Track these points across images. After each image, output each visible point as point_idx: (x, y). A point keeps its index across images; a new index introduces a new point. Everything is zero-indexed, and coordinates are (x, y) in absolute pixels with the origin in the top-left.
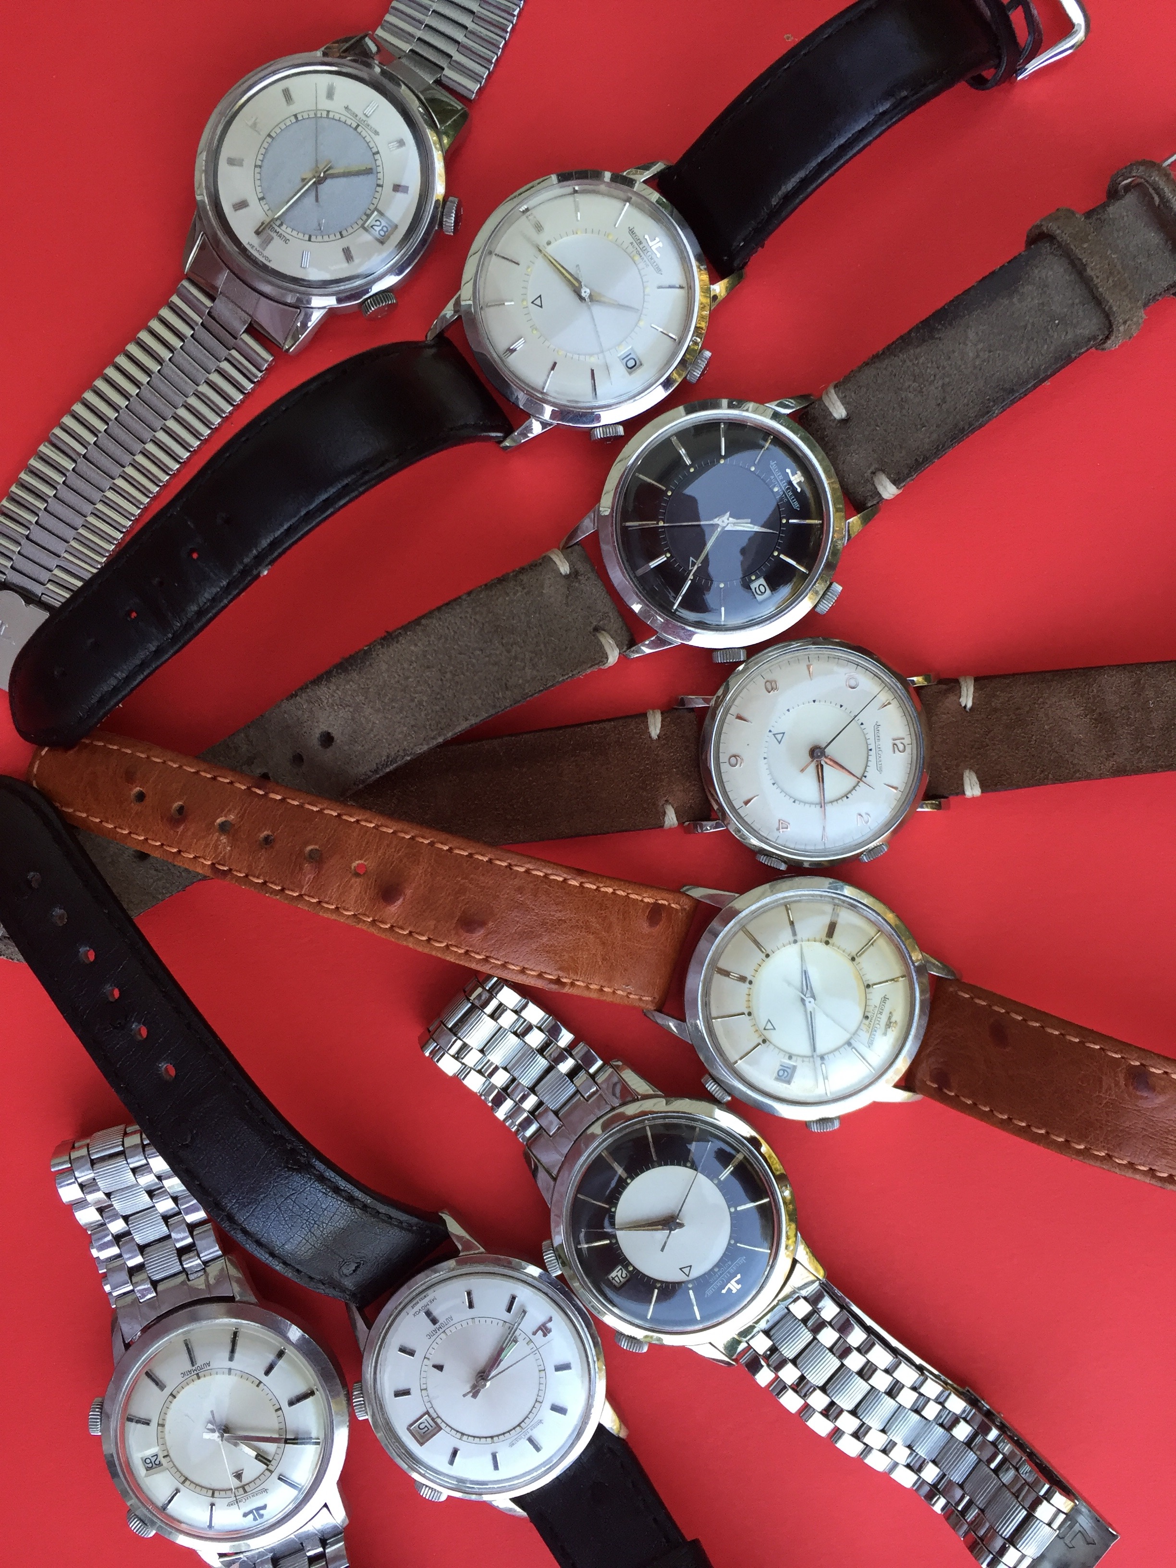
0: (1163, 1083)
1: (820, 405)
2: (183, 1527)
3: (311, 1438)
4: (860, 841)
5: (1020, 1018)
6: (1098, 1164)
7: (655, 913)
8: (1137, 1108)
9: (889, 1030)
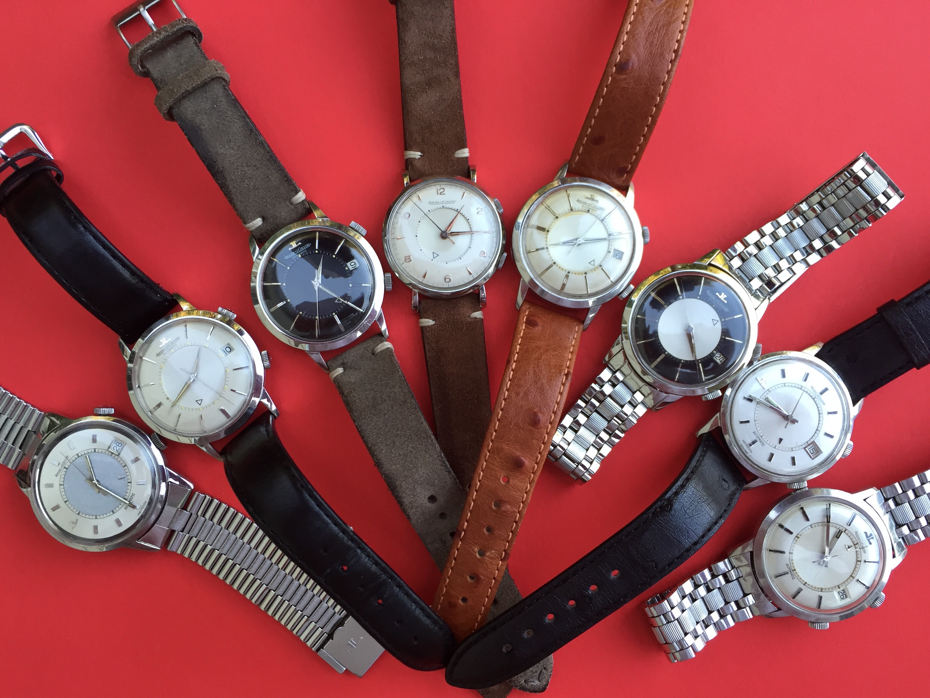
0: (625, 55)
1: (255, 232)
2: (877, 579)
3: (827, 508)
4: (491, 213)
5: (590, 129)
6: (667, 90)
7: (531, 323)
8: (638, 69)
9: (595, 199)
